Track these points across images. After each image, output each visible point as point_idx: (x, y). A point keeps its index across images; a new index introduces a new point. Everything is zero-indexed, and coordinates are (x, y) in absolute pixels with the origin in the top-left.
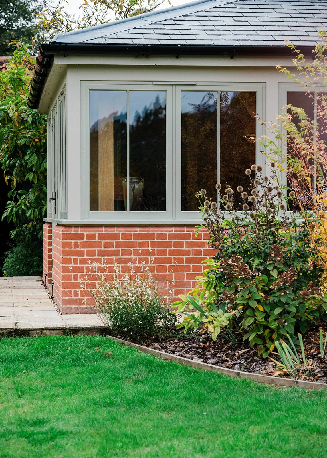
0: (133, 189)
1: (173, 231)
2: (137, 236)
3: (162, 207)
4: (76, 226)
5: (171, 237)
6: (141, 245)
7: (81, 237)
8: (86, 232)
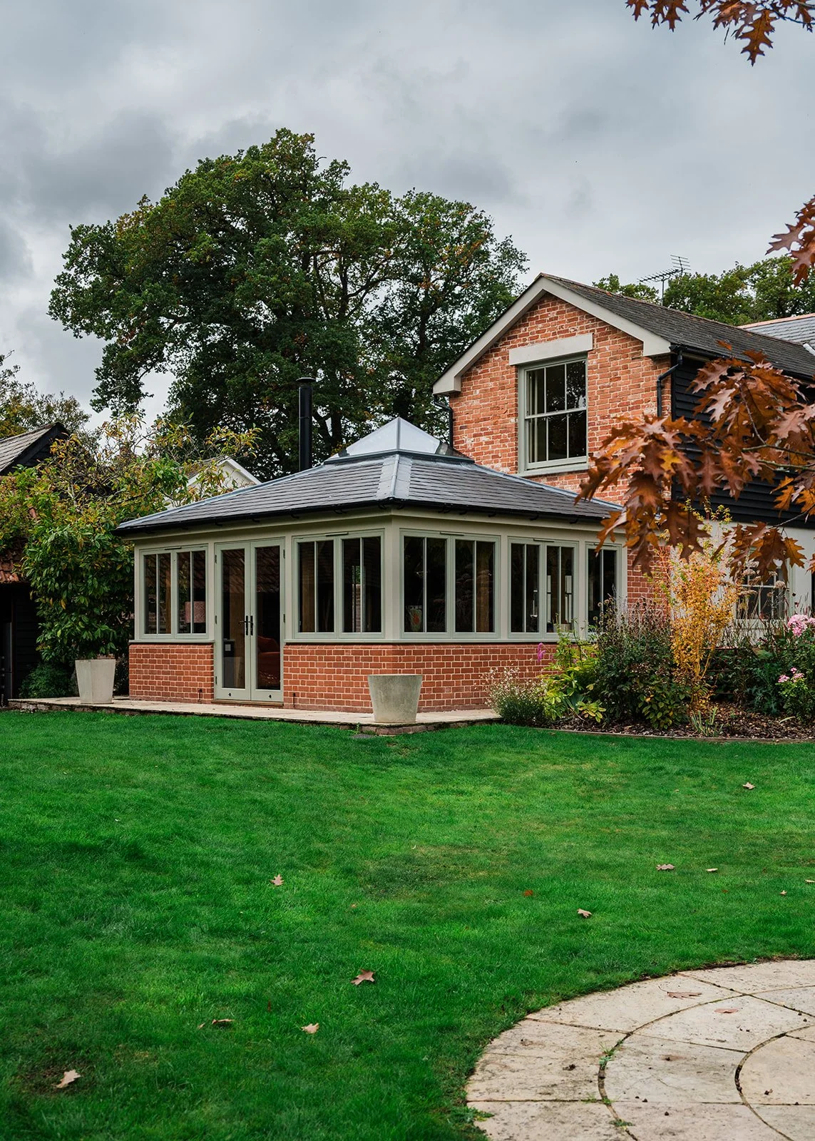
1: (453, 648)
2: (435, 652)
3: (443, 629)
6: (437, 659)
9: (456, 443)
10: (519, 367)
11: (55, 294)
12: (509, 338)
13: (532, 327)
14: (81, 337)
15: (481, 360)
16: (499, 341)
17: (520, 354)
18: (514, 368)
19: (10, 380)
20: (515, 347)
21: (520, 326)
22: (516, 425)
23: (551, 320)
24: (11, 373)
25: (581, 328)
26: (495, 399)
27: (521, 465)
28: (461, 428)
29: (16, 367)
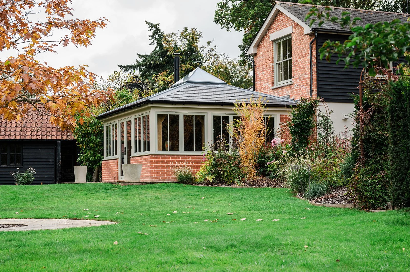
0: (170, 144)
1: (182, 157)
2: (172, 158)
3: (178, 149)
4: (154, 155)
5: (182, 158)
6: (173, 161)
7: (156, 158)
8: (157, 157)
9: (256, 75)
10: (273, 41)
11: (217, 12)
12: (270, 29)
13: (276, 24)
14: (230, 31)
15: (262, 40)
16: (267, 31)
17: (273, 36)
18: (271, 42)
19: (213, 53)
20: (271, 33)
21: (273, 24)
22: (273, 66)
23: (281, 21)
24: (213, 50)
25: (290, 24)
26: (266, 56)
27: (275, 83)
28: (257, 69)
29: (215, 47)
